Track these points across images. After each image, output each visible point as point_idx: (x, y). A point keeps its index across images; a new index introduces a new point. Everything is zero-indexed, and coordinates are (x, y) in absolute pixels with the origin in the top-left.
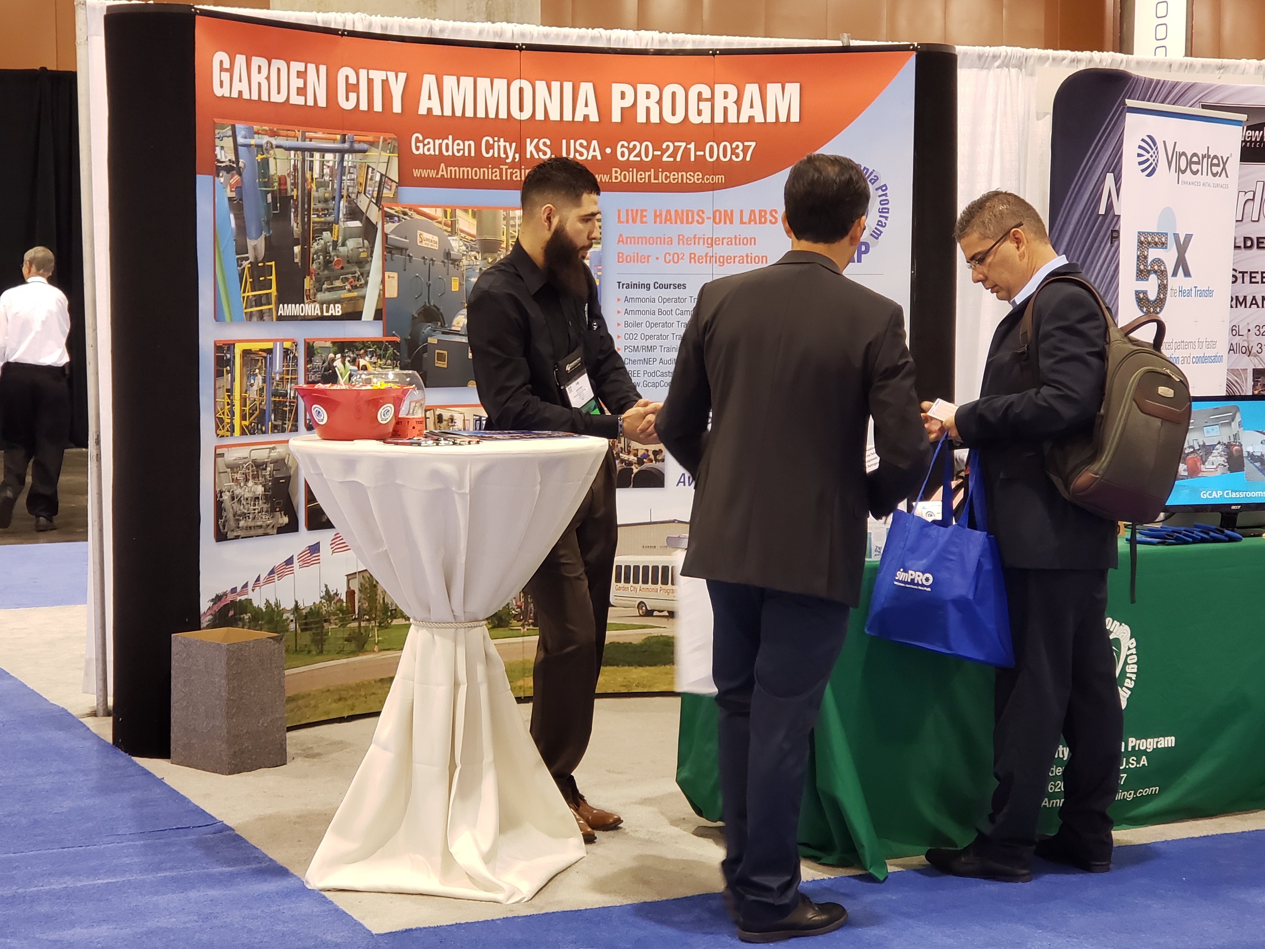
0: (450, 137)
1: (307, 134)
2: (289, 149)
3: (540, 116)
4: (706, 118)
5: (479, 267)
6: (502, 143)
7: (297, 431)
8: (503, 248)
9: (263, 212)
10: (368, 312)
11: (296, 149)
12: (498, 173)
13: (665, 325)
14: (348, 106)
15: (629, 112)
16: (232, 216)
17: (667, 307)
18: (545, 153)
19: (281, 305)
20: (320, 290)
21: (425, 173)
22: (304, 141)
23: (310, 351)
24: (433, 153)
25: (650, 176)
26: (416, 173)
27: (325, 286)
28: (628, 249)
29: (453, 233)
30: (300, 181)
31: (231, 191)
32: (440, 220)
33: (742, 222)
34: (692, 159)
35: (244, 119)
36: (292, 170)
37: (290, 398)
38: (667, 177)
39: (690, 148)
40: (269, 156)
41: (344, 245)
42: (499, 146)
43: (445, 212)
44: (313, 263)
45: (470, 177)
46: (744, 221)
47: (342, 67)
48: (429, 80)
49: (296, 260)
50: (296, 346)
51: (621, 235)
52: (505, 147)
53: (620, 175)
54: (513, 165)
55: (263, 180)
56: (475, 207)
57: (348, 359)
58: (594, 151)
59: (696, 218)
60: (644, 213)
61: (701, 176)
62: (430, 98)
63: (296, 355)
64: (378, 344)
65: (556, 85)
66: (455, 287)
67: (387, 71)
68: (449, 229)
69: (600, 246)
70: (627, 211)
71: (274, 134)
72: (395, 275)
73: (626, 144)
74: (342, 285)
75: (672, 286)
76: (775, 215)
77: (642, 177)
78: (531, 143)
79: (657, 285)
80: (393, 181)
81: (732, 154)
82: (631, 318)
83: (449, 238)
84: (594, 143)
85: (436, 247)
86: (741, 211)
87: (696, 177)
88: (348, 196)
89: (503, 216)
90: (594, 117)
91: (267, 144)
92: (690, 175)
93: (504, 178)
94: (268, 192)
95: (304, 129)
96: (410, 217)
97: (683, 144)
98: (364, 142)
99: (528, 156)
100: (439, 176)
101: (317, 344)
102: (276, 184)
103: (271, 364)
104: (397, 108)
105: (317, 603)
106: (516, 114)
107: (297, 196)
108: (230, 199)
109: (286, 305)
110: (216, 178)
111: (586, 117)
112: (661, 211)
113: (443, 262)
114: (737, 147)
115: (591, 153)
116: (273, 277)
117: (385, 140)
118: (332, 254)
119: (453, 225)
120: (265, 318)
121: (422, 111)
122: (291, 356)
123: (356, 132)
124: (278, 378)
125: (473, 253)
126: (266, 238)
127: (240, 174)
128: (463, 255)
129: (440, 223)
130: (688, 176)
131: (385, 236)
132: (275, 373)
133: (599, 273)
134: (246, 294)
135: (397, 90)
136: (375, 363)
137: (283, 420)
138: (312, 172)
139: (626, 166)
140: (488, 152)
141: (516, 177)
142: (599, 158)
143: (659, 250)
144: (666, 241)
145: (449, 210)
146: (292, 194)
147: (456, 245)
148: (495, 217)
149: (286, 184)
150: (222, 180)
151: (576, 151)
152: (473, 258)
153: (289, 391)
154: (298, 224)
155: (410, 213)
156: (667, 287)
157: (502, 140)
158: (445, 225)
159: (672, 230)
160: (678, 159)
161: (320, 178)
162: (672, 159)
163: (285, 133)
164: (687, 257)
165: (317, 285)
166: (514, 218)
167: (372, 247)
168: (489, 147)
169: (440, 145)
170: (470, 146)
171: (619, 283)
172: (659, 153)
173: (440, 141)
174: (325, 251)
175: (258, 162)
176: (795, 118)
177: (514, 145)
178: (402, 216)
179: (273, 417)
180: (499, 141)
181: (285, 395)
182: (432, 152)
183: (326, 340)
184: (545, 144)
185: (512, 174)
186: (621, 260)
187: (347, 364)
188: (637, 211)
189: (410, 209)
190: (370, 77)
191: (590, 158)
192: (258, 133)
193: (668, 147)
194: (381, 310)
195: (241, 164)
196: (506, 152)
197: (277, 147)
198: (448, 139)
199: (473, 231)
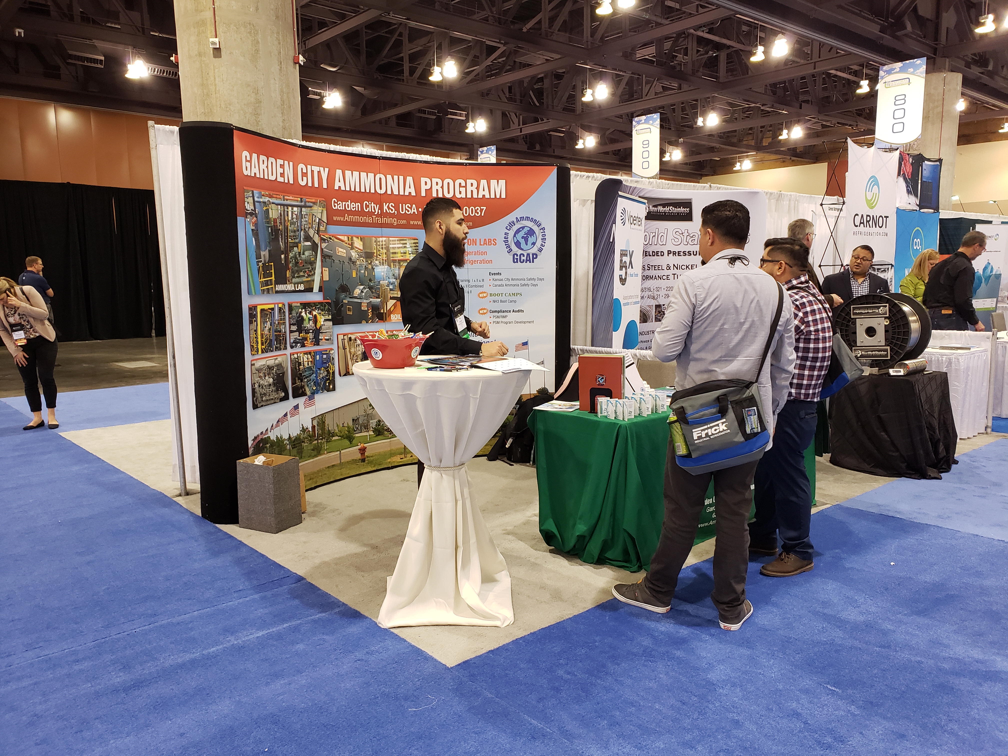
0: (349, 201)
1: (285, 197)
2: (278, 205)
3: (389, 192)
4: (463, 196)
5: (364, 265)
6: (373, 205)
7: (286, 348)
8: (375, 256)
9: (267, 237)
10: (316, 288)
11: (281, 205)
12: (371, 219)
14: (303, 183)
15: (429, 192)
16: (254, 239)
18: (392, 210)
19: (277, 285)
20: (294, 277)
21: (339, 219)
22: (285, 201)
23: (291, 308)
26: (335, 218)
27: (296, 275)
29: (352, 248)
30: (283, 221)
31: (253, 226)
36: (279, 215)
37: (283, 333)
40: (269, 208)
41: (303, 254)
42: (371, 206)
43: (348, 238)
44: (290, 263)
45: (359, 221)
47: (300, 163)
48: (339, 172)
49: (282, 262)
50: (284, 306)
52: (374, 206)
54: (377, 216)
55: (267, 220)
56: (362, 236)
57: (308, 311)
58: (414, 210)
62: (339, 181)
63: (284, 310)
64: (321, 303)
65: (396, 177)
66: (354, 275)
67: (320, 167)
71: (271, 197)
72: (327, 269)
74: (304, 274)
76: (495, 241)
78: (386, 205)
80: (324, 222)
81: (475, 213)
83: (351, 251)
84: (414, 206)
85: (345, 255)
86: (480, 239)
88: (305, 229)
89: (374, 241)
90: (413, 194)
91: (268, 201)
93: (374, 222)
95: (284, 194)
96: (333, 240)
98: (311, 202)
99: (385, 211)
100: (345, 220)
101: (293, 305)
102: (273, 223)
103: (274, 316)
104: (325, 186)
105: (299, 434)
106: (378, 190)
107: (282, 229)
108: (253, 230)
109: (279, 285)
110: (246, 219)
111: (410, 193)
113: (348, 263)
114: (478, 209)
116: (273, 271)
117: (320, 201)
118: (299, 259)
119: (352, 244)
120: (271, 292)
121: (336, 187)
122: (282, 311)
123: (307, 197)
124: (277, 323)
125: (362, 259)
126: (269, 250)
127: (257, 217)
128: (357, 259)
129: (346, 243)
131: (322, 249)
132: (276, 320)
134: (261, 280)
135: (324, 176)
136: (320, 313)
137: (280, 342)
138: (288, 217)
140: (366, 209)
141: (379, 221)
145: (350, 237)
146: (280, 228)
147: (354, 254)
148: (371, 241)
149: (277, 223)
150: (249, 220)
151: (406, 209)
152: (362, 261)
153: (282, 329)
154: (283, 243)
155: (332, 238)
157: (373, 203)
158: (349, 244)
161: (291, 220)
165: (292, 274)
166: (379, 242)
167: (317, 255)
168: (367, 206)
169: (345, 205)
170: (358, 205)
173: (345, 203)
174: (295, 257)
175: (265, 211)
176: (503, 196)
177: (378, 205)
178: (329, 240)
179: (275, 343)
180: (371, 204)
181: (280, 331)
182: (341, 208)
183: (297, 303)
184: (392, 205)
185: (377, 220)
187: (307, 314)
189: (333, 236)
190: (312, 169)
191: (412, 213)
192: (264, 196)
194: (322, 287)
195: (257, 212)
196: (374, 209)
197: (273, 203)
199: (362, 248)
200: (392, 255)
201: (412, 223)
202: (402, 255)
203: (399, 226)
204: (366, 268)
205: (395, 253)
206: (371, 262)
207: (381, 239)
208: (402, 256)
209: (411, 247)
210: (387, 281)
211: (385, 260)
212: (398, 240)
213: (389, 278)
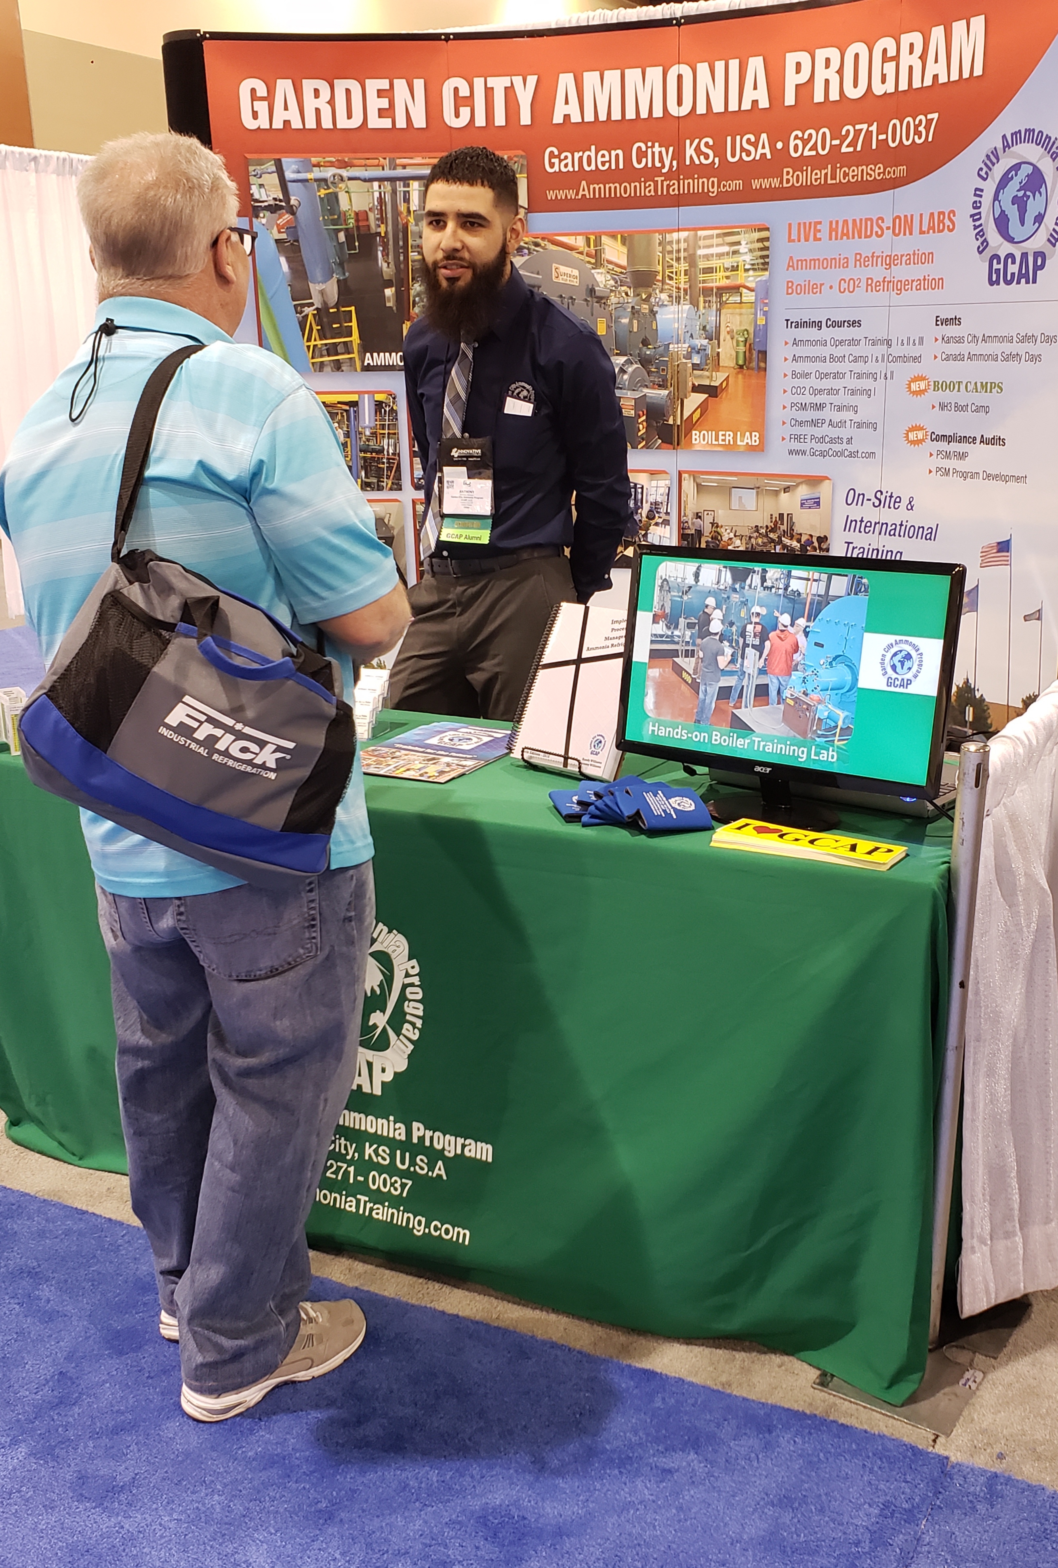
0: (593, 147)
1: (398, 161)
2: (371, 180)
3: (701, 109)
4: (890, 87)
5: (630, 305)
6: (657, 149)
7: (401, 489)
8: (658, 281)
9: (332, 251)
11: (381, 180)
12: (652, 188)
13: (837, 375)
14: (459, 123)
15: (804, 89)
16: (283, 260)
17: (839, 351)
18: (707, 157)
19: (368, 355)
21: (561, 195)
22: (394, 169)
24: (571, 170)
25: (826, 174)
26: (551, 195)
28: (799, 276)
29: (598, 264)
30: (389, 215)
31: (280, 232)
32: (581, 249)
33: (922, 232)
34: (874, 147)
35: (291, 151)
36: (376, 203)
37: (388, 455)
38: (846, 175)
39: (872, 132)
40: (338, 190)
42: (653, 153)
43: (589, 240)
44: (413, 307)
45: (618, 195)
46: (923, 229)
47: (449, 78)
48: (566, 81)
49: (388, 305)
50: (394, 398)
51: (791, 258)
52: (660, 153)
53: (792, 176)
54: (669, 176)
55: (331, 217)
56: (626, 232)
58: (763, 147)
59: (876, 229)
60: (819, 227)
61: (882, 170)
62: (567, 102)
63: (395, 408)
65: (720, 66)
67: (511, 76)
68: (593, 261)
69: (767, 273)
70: (799, 224)
71: (345, 165)
73: (800, 135)
75: (846, 324)
76: (953, 218)
77: (816, 177)
78: (691, 144)
79: (829, 323)
81: (915, 134)
82: (800, 367)
83: (593, 271)
84: (764, 136)
85: (576, 282)
86: (921, 215)
87: (874, 172)
89: (658, 241)
90: (764, 103)
91: (334, 176)
92: (871, 169)
93: (659, 193)
94: (340, 230)
95: (392, 155)
96: (543, 248)
97: (864, 127)
99: (688, 163)
100: (580, 197)
102: (352, 221)
103: (356, 418)
104: (526, 119)
106: (674, 110)
107: (386, 233)
108: (277, 241)
109: (375, 355)
110: (254, 220)
111: (755, 103)
112: (837, 222)
113: (586, 300)
114: (921, 121)
115: (760, 151)
116: (354, 324)
119: (597, 254)
120: (343, 368)
121: (558, 119)
122: (387, 409)
124: (368, 433)
125: (623, 288)
126: (338, 281)
127: (293, 213)
128: (612, 291)
129: (581, 253)
130: (869, 171)
132: (364, 428)
133: (766, 309)
134: (312, 343)
135: (525, 97)
137: (379, 477)
138: (409, 203)
139: (800, 163)
140: (639, 162)
141: (674, 190)
142: (769, 157)
143: (832, 276)
144: (842, 262)
145: (592, 238)
146: (379, 230)
147: (602, 279)
148: (649, 243)
149: (367, 219)
150: (264, 221)
151: (742, 149)
152: (623, 294)
153: (386, 447)
154: (388, 264)
155: (542, 243)
156: (839, 324)
157: (657, 144)
158: (588, 255)
159: (850, 247)
160: (859, 149)
161: (420, 209)
162: (851, 149)
163: (363, 162)
164: (863, 284)
166: (671, 243)
168: (641, 155)
169: (581, 158)
170: (617, 156)
171: (787, 320)
172: (836, 142)
173: (581, 154)
175: (321, 199)
176: (978, 72)
177: (671, 149)
178: (533, 247)
179: (363, 473)
180: (653, 146)
181: (381, 451)
182: (570, 168)
184: (707, 144)
185: (668, 186)
186: (790, 291)
188: (810, 223)
189: (543, 239)
190: (489, 86)
191: (758, 158)
192: (318, 165)
193: (848, 131)
195: (292, 202)
196: (661, 160)
197: (350, 179)
198: (590, 150)
199: (624, 262)
200: (701, 277)
201: (756, 184)
202: (728, 274)
203: (724, 198)
204: (635, 312)
205: (709, 270)
206: (649, 296)
207: (675, 235)
208: (727, 277)
209: (751, 251)
210: (687, 345)
211: (685, 290)
212: (718, 236)
213: (692, 336)
